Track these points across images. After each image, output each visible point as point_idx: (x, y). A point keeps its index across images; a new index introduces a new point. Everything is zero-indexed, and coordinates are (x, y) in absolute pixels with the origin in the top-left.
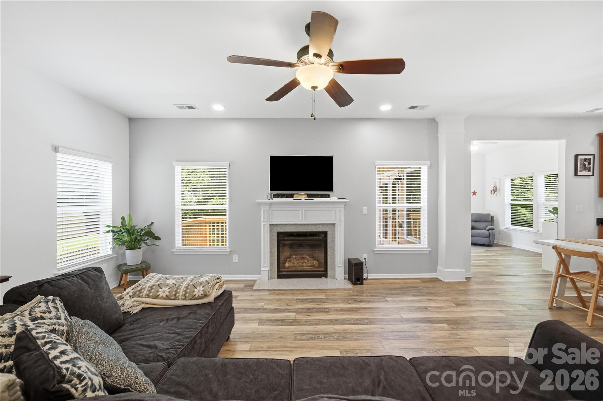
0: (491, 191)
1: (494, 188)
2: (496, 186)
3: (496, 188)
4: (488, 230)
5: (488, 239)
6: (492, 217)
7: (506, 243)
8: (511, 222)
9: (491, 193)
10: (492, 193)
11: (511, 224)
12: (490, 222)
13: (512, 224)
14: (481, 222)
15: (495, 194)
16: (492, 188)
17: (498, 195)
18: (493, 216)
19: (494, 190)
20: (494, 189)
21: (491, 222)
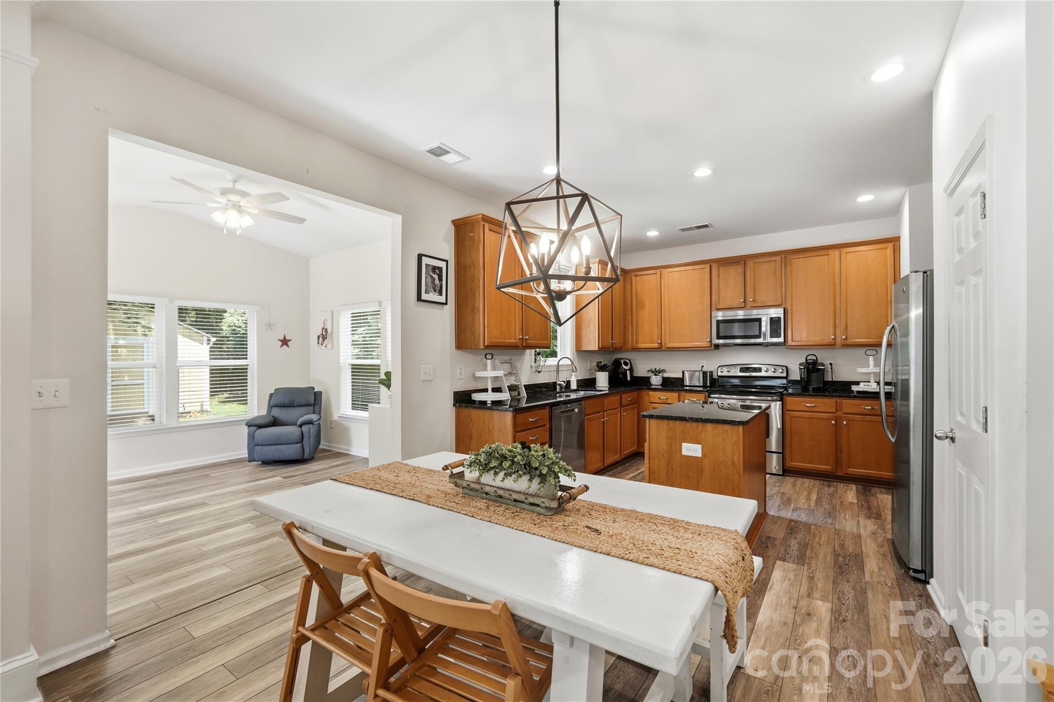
0: (319, 337)
1: (323, 332)
2: (325, 328)
3: (326, 331)
4: (301, 426)
5: (299, 445)
6: (318, 396)
7: (339, 446)
8: (351, 406)
9: (318, 343)
10: (320, 343)
11: (351, 407)
12: (311, 405)
13: (353, 408)
14: (293, 406)
15: (324, 345)
16: (319, 333)
17: (329, 346)
18: (321, 393)
19: (324, 337)
20: (323, 335)
21: (314, 405)
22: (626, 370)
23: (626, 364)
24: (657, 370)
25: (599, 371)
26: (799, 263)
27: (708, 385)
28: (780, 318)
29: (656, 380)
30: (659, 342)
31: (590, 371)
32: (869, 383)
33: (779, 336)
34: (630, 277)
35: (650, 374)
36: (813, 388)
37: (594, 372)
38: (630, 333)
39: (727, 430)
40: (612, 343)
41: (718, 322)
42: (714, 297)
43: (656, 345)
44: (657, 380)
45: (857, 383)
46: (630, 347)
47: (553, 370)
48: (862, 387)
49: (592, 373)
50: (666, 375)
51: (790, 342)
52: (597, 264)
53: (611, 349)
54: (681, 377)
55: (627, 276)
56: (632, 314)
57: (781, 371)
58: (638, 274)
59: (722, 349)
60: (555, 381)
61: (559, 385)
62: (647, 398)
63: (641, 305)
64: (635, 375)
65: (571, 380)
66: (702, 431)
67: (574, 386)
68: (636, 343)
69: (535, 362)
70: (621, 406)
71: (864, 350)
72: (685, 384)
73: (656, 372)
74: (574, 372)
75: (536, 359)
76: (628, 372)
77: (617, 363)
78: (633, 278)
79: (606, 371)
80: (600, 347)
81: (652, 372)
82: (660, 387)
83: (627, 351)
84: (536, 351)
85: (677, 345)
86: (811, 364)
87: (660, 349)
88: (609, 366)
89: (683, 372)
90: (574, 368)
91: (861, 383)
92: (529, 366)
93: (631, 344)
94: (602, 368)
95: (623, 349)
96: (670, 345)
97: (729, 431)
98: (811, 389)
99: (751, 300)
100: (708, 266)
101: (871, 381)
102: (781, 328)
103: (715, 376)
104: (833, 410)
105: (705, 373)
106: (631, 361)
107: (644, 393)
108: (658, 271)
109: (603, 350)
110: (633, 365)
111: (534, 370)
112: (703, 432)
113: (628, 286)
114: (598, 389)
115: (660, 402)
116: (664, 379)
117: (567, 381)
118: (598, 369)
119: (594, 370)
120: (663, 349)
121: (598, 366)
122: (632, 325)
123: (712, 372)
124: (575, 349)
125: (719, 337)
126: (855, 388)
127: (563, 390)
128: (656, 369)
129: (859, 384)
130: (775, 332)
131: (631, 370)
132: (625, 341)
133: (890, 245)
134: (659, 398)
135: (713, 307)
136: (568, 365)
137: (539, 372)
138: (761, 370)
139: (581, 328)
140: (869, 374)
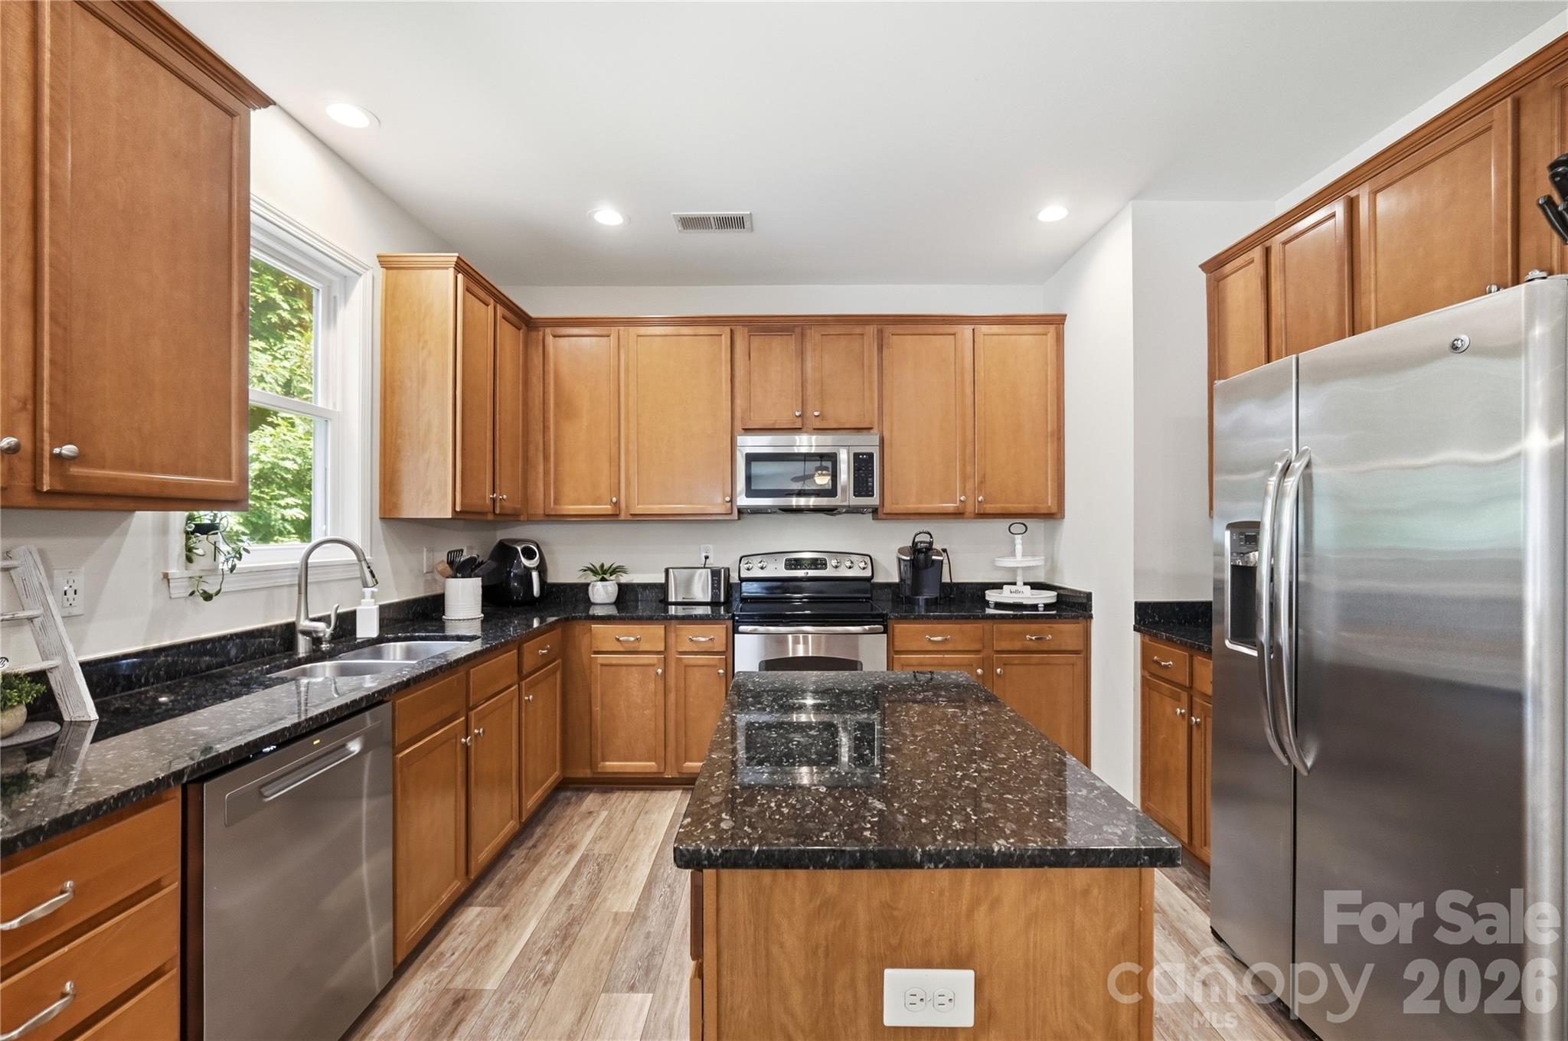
22: (528, 570)
23: (529, 554)
24: (605, 568)
25: (456, 577)
26: (903, 344)
27: (722, 600)
28: (871, 455)
29: (602, 593)
30: (614, 500)
31: (429, 577)
32: (1013, 586)
33: (869, 493)
34: (541, 338)
35: (590, 578)
36: (926, 599)
37: (438, 577)
38: (541, 475)
39: (1086, 892)
40: (494, 500)
41: (751, 458)
42: (738, 402)
43: (606, 508)
44: (607, 593)
45: (998, 586)
46: (542, 512)
47: (287, 581)
48: (1006, 595)
49: (435, 580)
50: (624, 579)
51: (888, 508)
52: (451, 271)
53: (490, 517)
54: (663, 581)
55: (534, 334)
56: (545, 429)
57: (862, 565)
58: (559, 334)
59: (749, 519)
60: (292, 619)
61: (305, 633)
62: (585, 640)
63: (567, 408)
64: (552, 579)
65: (358, 608)
66: (975, 903)
67: (367, 627)
68: (556, 501)
69: (189, 560)
70: (521, 676)
71: (1006, 523)
72: (670, 600)
73: (603, 573)
74: (365, 585)
75: (189, 550)
76: (535, 575)
77: (505, 552)
78: (550, 339)
79: (477, 576)
80: (458, 509)
81: (595, 572)
82: (613, 611)
83: (531, 520)
84: (190, 519)
85: (656, 508)
86: (922, 552)
87: (613, 518)
88: (482, 563)
89: (667, 571)
90: (367, 572)
91: (1005, 587)
92: (152, 579)
93: (542, 505)
94: (462, 568)
95: (522, 518)
96: (640, 509)
97: (1095, 891)
98: (922, 603)
99: (816, 414)
100: (727, 330)
101: (1018, 583)
102: (873, 477)
103: (734, 578)
104: (977, 647)
105: (715, 573)
106: (541, 547)
107: (578, 628)
108: (614, 330)
109: (466, 517)
110: (546, 557)
111: (180, 589)
112: (983, 909)
113: (537, 359)
114: (449, 632)
115: (622, 649)
116: (623, 588)
117: (339, 617)
118: (449, 571)
119: (441, 573)
120: (622, 517)
121: (451, 563)
122: (546, 458)
123: (729, 569)
124: (377, 515)
125: (751, 493)
126: (992, 596)
127: (324, 646)
128: (602, 566)
129: (1002, 588)
130: (862, 486)
131: (542, 569)
132: (526, 499)
133: (1052, 329)
134: (618, 640)
135: (738, 426)
136: (349, 564)
137: (208, 597)
138: (826, 564)
139: (399, 451)
140: (1014, 570)
